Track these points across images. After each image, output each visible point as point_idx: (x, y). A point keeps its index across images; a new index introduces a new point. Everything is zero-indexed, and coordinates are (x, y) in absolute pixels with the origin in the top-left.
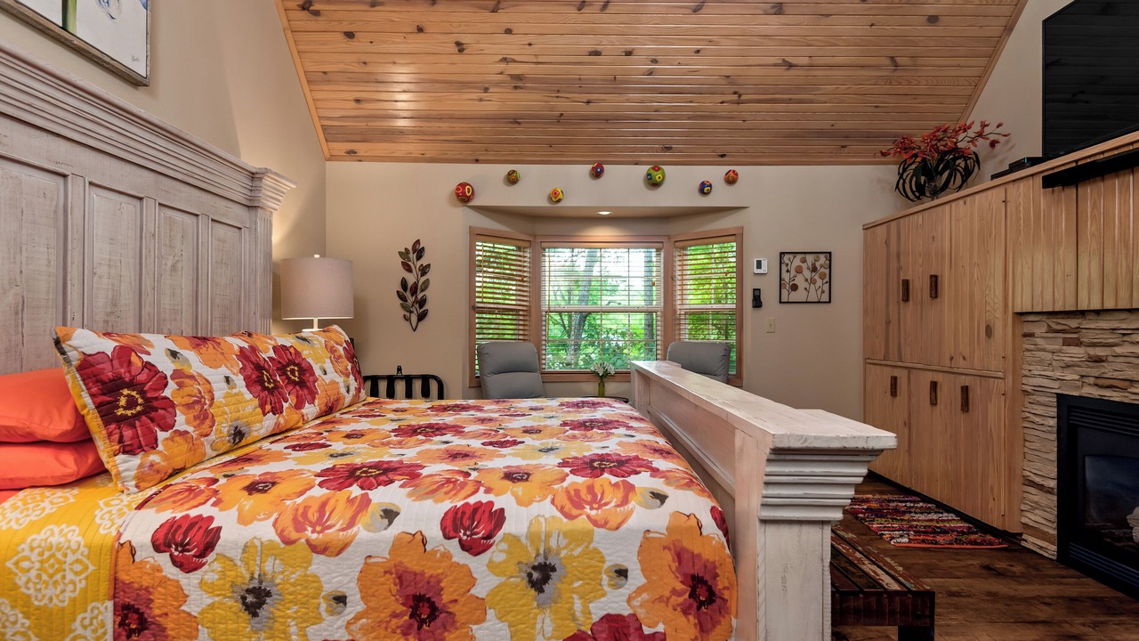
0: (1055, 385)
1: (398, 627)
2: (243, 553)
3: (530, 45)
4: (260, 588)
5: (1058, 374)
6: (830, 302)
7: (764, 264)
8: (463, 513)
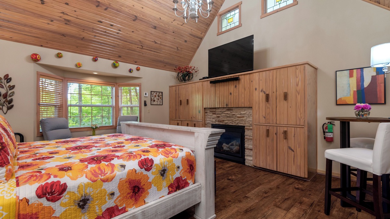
0: (211, 122)
1: (129, 197)
2: (78, 189)
3: (75, 11)
4: (85, 198)
5: (212, 120)
6: (162, 105)
7: (147, 94)
8: (143, 162)
